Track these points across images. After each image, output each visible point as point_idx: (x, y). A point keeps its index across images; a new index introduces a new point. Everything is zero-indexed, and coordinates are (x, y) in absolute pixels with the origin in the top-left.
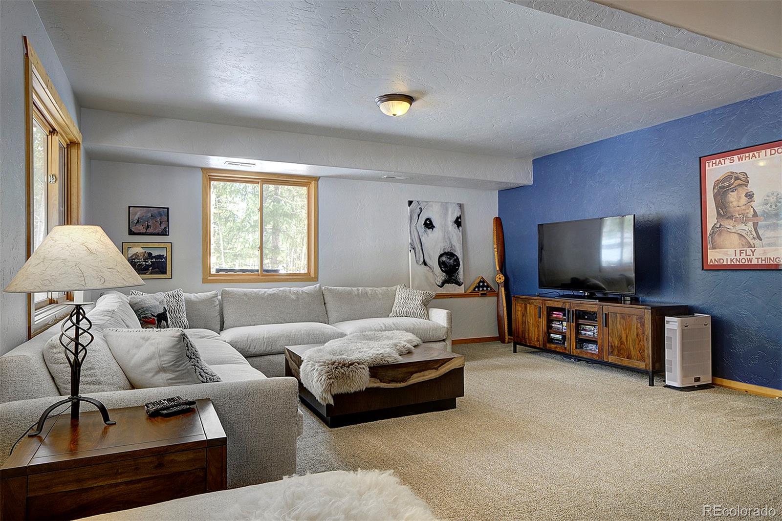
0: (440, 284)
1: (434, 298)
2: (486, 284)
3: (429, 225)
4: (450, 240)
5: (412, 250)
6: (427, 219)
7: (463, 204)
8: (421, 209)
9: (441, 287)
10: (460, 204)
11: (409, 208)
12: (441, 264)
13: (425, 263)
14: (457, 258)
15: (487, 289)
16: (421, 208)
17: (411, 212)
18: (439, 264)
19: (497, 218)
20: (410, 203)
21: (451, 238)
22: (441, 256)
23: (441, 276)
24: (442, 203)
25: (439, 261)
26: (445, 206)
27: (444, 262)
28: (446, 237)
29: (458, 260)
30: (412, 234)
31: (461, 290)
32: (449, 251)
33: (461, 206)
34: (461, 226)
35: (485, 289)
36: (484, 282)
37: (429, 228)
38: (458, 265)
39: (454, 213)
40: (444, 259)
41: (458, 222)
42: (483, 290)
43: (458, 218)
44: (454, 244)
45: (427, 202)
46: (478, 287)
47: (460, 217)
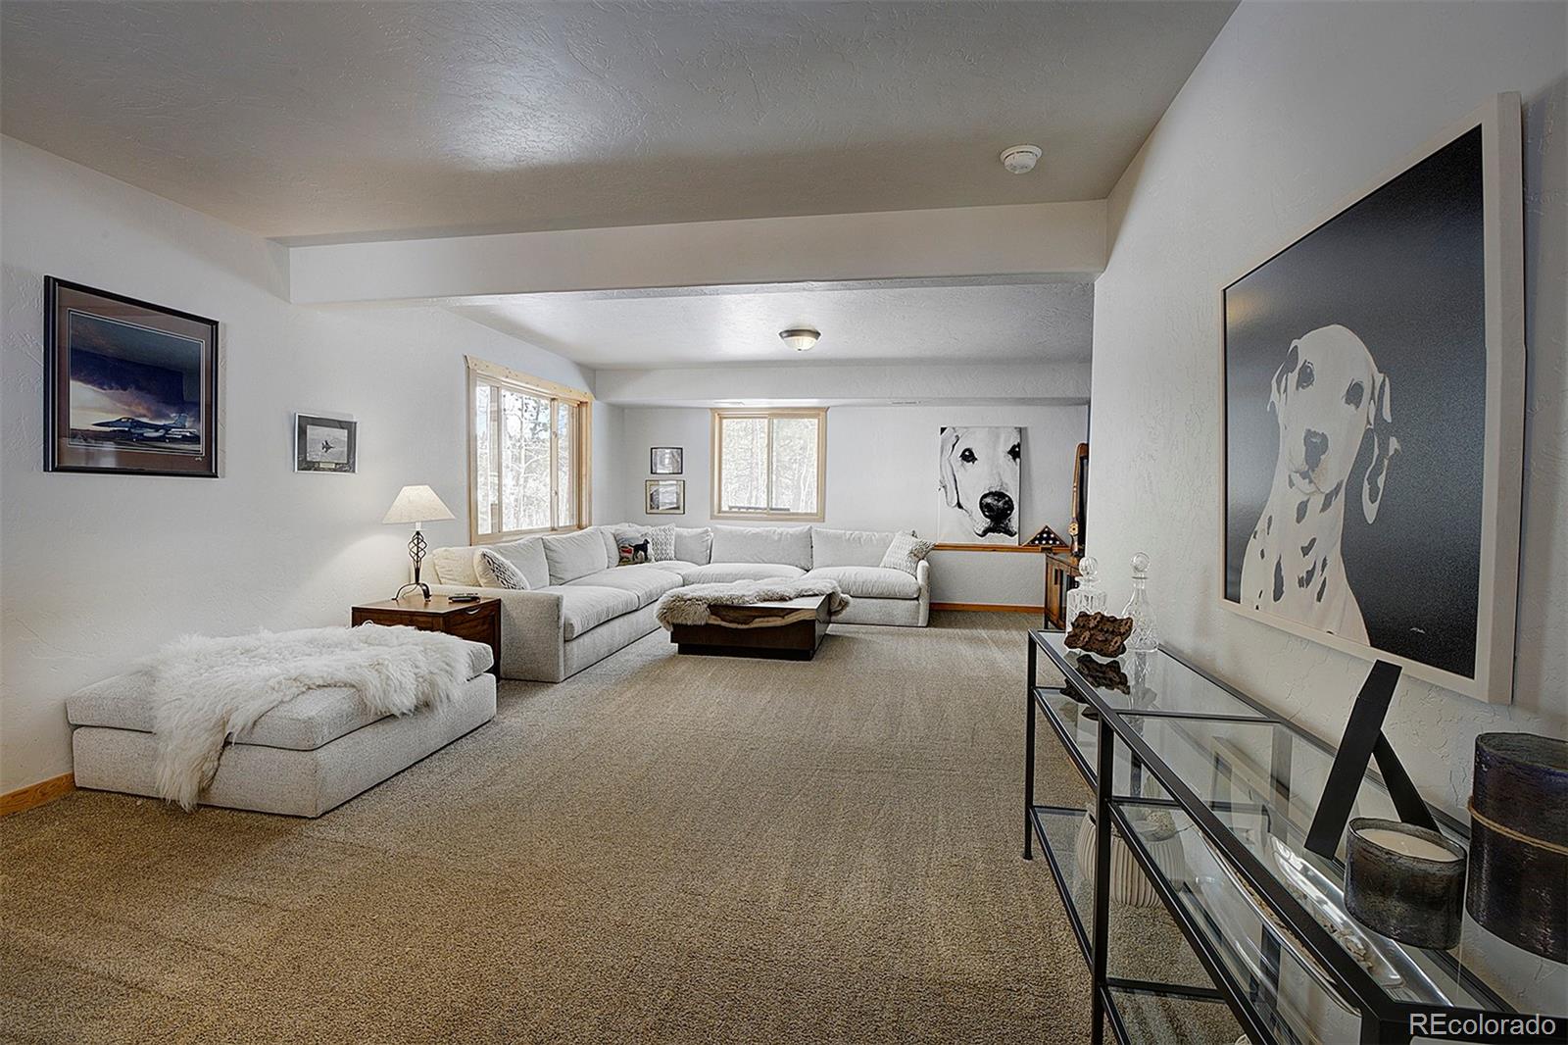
0: (980, 533)
1: (933, 549)
2: (1052, 536)
3: (968, 456)
4: (999, 475)
5: (942, 489)
6: (966, 450)
7: (1026, 428)
8: (958, 438)
9: (981, 536)
10: (1020, 429)
11: (940, 437)
12: (984, 507)
13: (959, 505)
14: (1010, 499)
15: (1054, 543)
16: (957, 436)
17: (942, 442)
18: (981, 507)
19: (1083, 444)
20: (943, 430)
21: (1002, 473)
22: (985, 496)
23: (984, 522)
24: (990, 427)
25: (981, 503)
26: (995, 432)
27: (988, 505)
28: (995, 472)
29: (1012, 502)
30: (943, 469)
31: (1014, 541)
32: (997, 490)
33: (1020, 430)
34: (1019, 457)
35: (1051, 542)
36: (1049, 533)
37: (969, 461)
38: (1012, 508)
39: (1009, 440)
40: (989, 500)
41: (1015, 453)
42: (1047, 543)
43: (1014, 447)
44: (1006, 480)
45: (965, 428)
46: (1040, 539)
47: (1019, 445)
